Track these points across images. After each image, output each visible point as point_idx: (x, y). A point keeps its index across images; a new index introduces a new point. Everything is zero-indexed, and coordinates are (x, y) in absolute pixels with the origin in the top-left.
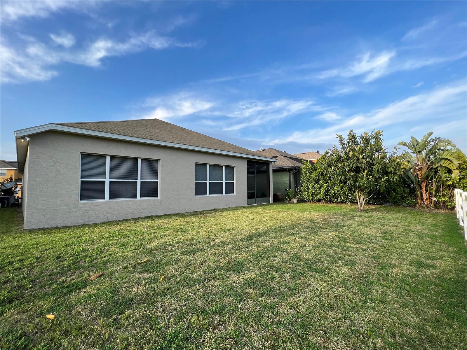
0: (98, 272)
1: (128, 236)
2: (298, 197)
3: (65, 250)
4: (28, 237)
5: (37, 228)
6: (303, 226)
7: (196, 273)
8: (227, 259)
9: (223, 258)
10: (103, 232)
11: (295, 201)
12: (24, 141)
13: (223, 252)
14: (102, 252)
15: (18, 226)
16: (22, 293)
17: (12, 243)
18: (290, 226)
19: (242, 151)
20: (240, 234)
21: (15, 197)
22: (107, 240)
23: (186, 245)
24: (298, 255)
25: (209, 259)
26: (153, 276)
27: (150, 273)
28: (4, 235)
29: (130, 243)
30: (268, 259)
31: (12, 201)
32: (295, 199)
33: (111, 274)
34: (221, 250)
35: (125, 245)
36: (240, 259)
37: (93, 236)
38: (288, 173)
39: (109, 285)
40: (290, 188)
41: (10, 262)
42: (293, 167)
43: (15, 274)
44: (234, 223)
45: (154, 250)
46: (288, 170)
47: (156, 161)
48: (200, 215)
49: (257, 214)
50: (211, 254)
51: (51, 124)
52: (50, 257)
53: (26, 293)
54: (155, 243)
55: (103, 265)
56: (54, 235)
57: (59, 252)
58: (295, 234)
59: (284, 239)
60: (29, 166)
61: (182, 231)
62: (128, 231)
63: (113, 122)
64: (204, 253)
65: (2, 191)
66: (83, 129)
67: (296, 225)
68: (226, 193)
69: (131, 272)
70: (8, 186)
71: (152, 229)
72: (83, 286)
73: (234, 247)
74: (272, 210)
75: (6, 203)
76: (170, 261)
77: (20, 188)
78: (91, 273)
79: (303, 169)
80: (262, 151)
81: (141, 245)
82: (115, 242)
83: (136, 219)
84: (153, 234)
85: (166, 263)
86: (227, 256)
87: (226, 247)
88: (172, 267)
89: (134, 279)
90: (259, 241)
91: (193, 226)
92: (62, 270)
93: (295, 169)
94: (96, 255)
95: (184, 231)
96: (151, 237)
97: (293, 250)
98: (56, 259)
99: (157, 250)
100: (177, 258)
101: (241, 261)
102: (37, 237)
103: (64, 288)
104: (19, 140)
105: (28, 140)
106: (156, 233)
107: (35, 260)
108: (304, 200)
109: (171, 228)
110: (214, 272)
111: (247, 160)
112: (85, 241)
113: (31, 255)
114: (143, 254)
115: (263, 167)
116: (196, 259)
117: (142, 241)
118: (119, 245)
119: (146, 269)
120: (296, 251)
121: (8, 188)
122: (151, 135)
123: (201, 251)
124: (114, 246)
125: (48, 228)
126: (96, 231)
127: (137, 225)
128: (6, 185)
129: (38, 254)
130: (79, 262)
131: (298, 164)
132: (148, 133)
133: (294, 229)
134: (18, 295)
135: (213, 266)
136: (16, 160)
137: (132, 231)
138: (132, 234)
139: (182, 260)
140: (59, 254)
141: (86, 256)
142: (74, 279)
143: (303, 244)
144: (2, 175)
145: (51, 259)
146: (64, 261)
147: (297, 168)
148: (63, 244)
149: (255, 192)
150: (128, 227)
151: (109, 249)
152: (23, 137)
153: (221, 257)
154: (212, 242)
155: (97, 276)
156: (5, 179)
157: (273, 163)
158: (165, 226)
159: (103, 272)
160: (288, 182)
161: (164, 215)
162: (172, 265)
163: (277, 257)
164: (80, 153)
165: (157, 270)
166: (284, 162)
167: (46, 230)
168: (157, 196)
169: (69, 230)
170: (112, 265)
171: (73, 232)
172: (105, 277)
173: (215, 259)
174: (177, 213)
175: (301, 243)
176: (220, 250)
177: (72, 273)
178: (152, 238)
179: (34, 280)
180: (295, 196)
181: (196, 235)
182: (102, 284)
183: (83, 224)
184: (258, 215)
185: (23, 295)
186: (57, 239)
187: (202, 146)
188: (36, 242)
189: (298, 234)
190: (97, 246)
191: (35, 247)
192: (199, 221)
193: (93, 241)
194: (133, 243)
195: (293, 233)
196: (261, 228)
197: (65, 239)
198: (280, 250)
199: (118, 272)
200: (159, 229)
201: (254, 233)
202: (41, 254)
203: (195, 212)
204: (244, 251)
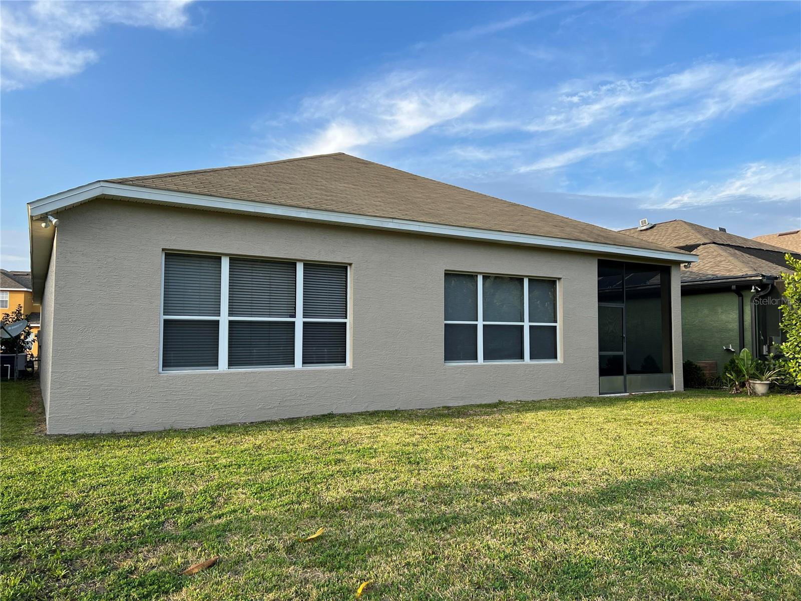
0: (205, 553)
1: (273, 465)
2: (771, 376)
3: (133, 492)
4: (55, 453)
5: (72, 433)
6: (790, 471)
7: (453, 584)
8: (541, 554)
9: (529, 548)
10: (215, 452)
11: (760, 387)
12: (46, 227)
13: (527, 532)
14: (213, 504)
15: (34, 425)
16: (48, 587)
17: (23, 465)
18: (744, 470)
19: (581, 233)
20: (579, 483)
21: (26, 356)
22: (224, 472)
23: (422, 501)
24: (773, 564)
25: (489, 548)
26: (338, 581)
27: (330, 572)
28: (7, 445)
29: (278, 484)
30: (672, 567)
31: (20, 366)
32: (759, 382)
33: (237, 563)
34: (520, 525)
35: (267, 490)
36: (580, 557)
37: (191, 459)
38: (734, 299)
39: (232, 592)
40: (742, 346)
41: (21, 511)
42: (753, 278)
43: (34, 540)
44: (558, 446)
45: (337, 510)
46: (734, 287)
47: (342, 269)
48: (458, 418)
49: (629, 424)
50: (492, 533)
51: (100, 181)
52: (100, 505)
53: (56, 589)
54: (340, 490)
55: (218, 537)
56: (108, 453)
57: (119, 495)
58: (762, 494)
59: (723, 509)
60: (56, 286)
61: (410, 462)
62: (273, 451)
63: (235, 168)
64: (472, 529)
65: (5, 342)
66: (189, 193)
67: (765, 467)
68: (531, 358)
69: (284, 562)
70: (15, 330)
71: (332, 450)
72: (173, 587)
73: (562, 519)
74: (680, 412)
75: (9, 368)
76: (381, 544)
77: (36, 336)
78: (190, 554)
79: (789, 284)
80: (647, 229)
81: (307, 493)
82: (242, 478)
83: (292, 422)
84: (336, 464)
85: (371, 548)
86: (539, 544)
87: (537, 519)
88: (387, 560)
89: (292, 581)
90: (641, 507)
91: (441, 450)
92: (126, 541)
93: (760, 284)
94: (201, 509)
95: (415, 462)
96: (331, 473)
97: (756, 547)
98: (115, 514)
99: (345, 509)
100: (400, 536)
101: (584, 563)
102: (71, 455)
103: (133, 587)
104: (37, 224)
105: (54, 223)
106: (343, 461)
107: (71, 511)
108: (793, 384)
109: (380, 450)
110: (504, 587)
111: (599, 260)
112: (174, 473)
113: (62, 499)
114: (312, 517)
115: (649, 280)
116: (450, 545)
117: (308, 482)
118: (254, 489)
119: (319, 558)
120: (764, 550)
121: (14, 335)
122: (329, 198)
123: (465, 522)
124: (241, 490)
125: (94, 435)
126: (197, 449)
127: (293, 438)
128: (10, 328)
129: (76, 496)
130: (163, 525)
131: (770, 269)
132: (321, 194)
133: (757, 478)
134: (41, 589)
135: (501, 570)
136: (30, 271)
137: (283, 452)
138: (283, 461)
139: (412, 544)
140: (119, 501)
141: (179, 510)
142: (154, 567)
143: (790, 529)
144: (4, 303)
145: (102, 511)
146: (131, 519)
147: (769, 282)
148: (127, 478)
149: (621, 357)
150: (272, 441)
151: (229, 499)
152: (44, 218)
153: (522, 547)
154: (495, 498)
155: (203, 565)
156: (8, 315)
157: (682, 265)
158: (366, 443)
159: (218, 555)
160: (735, 326)
161: (360, 414)
162: (387, 556)
163: (700, 562)
164: (163, 250)
165: (349, 565)
166: (721, 262)
167: (90, 440)
168: (344, 361)
169: (137, 442)
170: (239, 541)
171: (148, 448)
172: (223, 570)
173: (504, 551)
174: (396, 410)
175: (784, 525)
176: (518, 526)
177: (149, 551)
178: (332, 475)
179: (71, 560)
180: (759, 372)
181: (449, 476)
182: (215, 587)
183: (168, 427)
184: (634, 427)
185: (51, 592)
186: (114, 462)
187: (463, 224)
188: (70, 466)
189: (775, 496)
190: (201, 488)
191: (69, 479)
192: (455, 436)
193: (192, 474)
194: (287, 486)
195: (757, 493)
196: (644, 468)
197: (131, 464)
198: (709, 544)
199: (251, 559)
200: (349, 451)
201: (622, 481)
202: (83, 497)
203: (443, 407)
204: (591, 536)
